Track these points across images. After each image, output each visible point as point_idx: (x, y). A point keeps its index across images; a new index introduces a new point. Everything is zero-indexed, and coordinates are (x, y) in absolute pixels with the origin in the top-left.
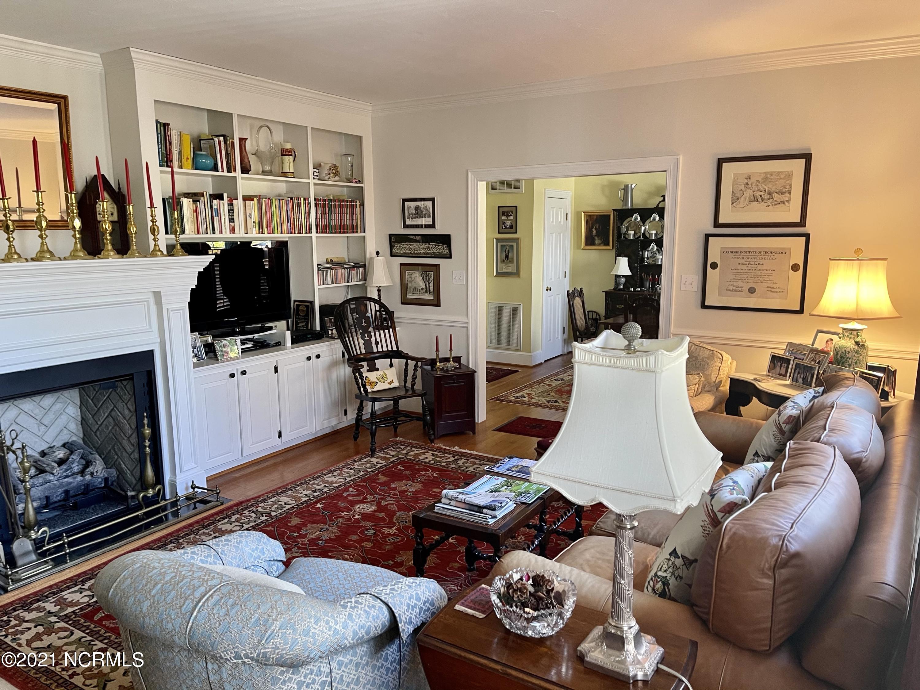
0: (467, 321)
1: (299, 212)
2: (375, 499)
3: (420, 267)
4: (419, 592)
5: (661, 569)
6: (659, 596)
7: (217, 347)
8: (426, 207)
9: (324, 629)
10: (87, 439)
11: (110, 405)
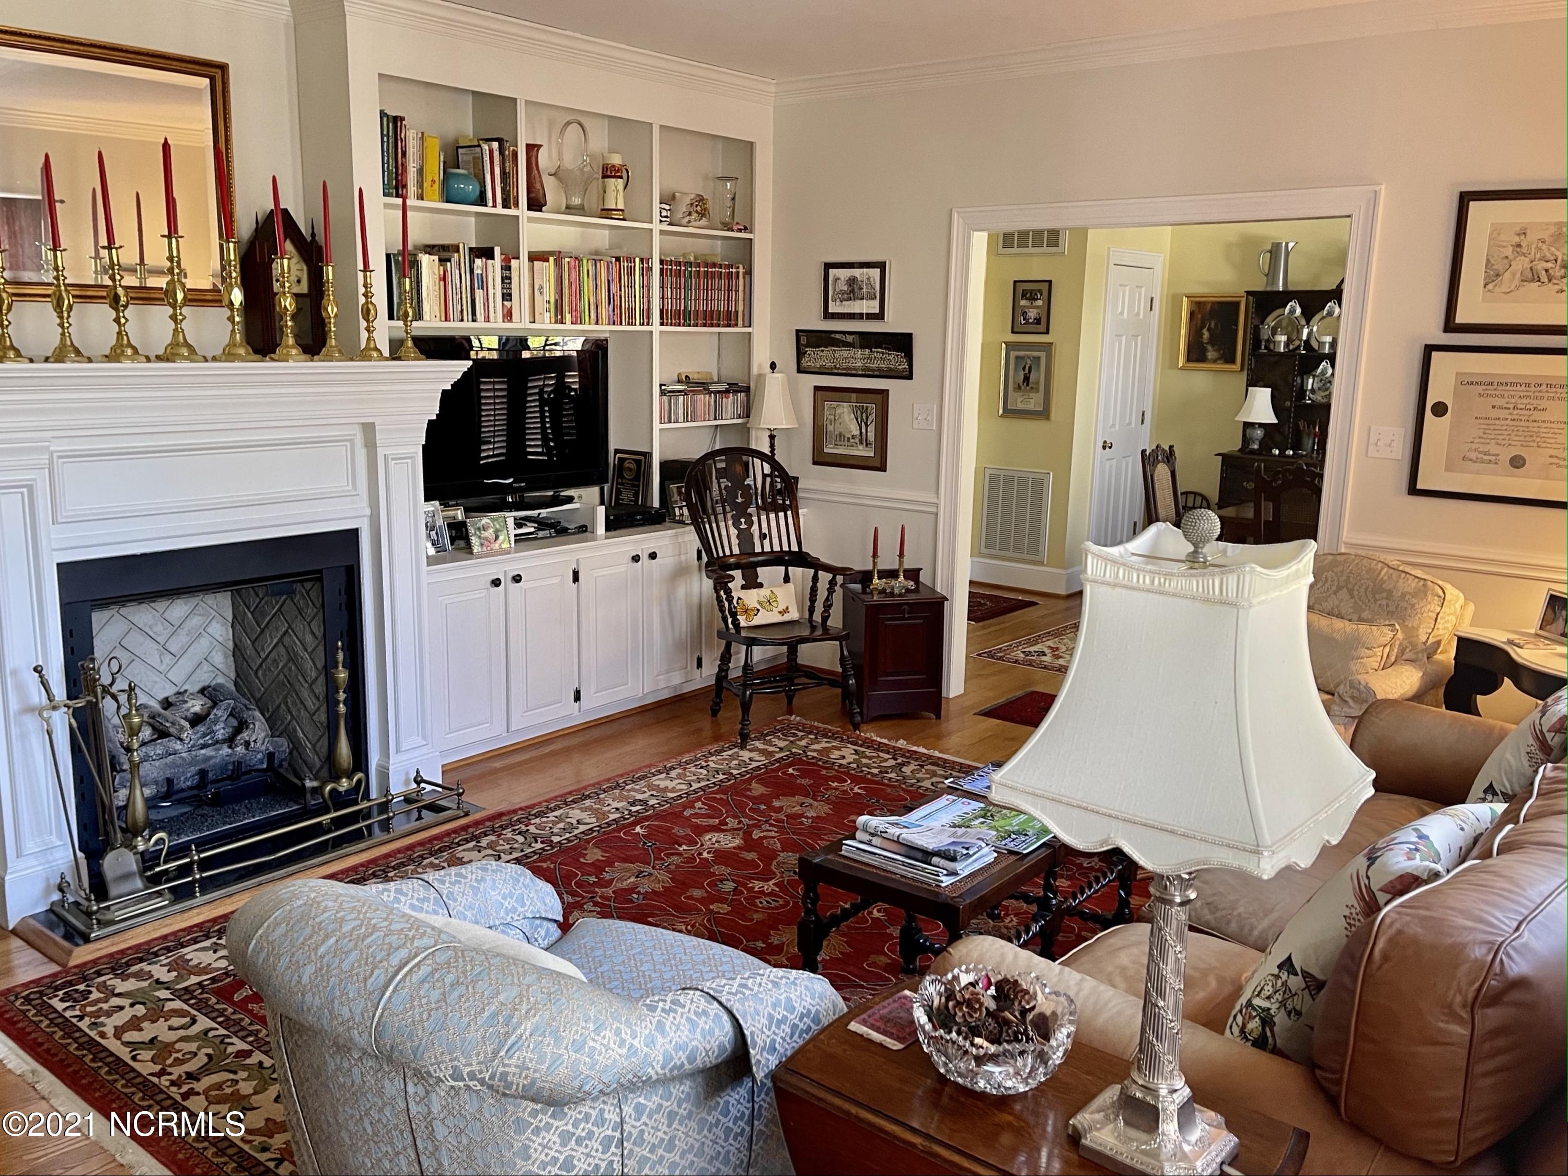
0: (935, 501)
1: (631, 285)
2: (741, 825)
3: (854, 395)
4: (792, 996)
5: (1260, 992)
6: (1253, 1045)
7: (471, 530)
8: (869, 279)
9: (611, 1043)
10: (241, 683)
11: (283, 624)
